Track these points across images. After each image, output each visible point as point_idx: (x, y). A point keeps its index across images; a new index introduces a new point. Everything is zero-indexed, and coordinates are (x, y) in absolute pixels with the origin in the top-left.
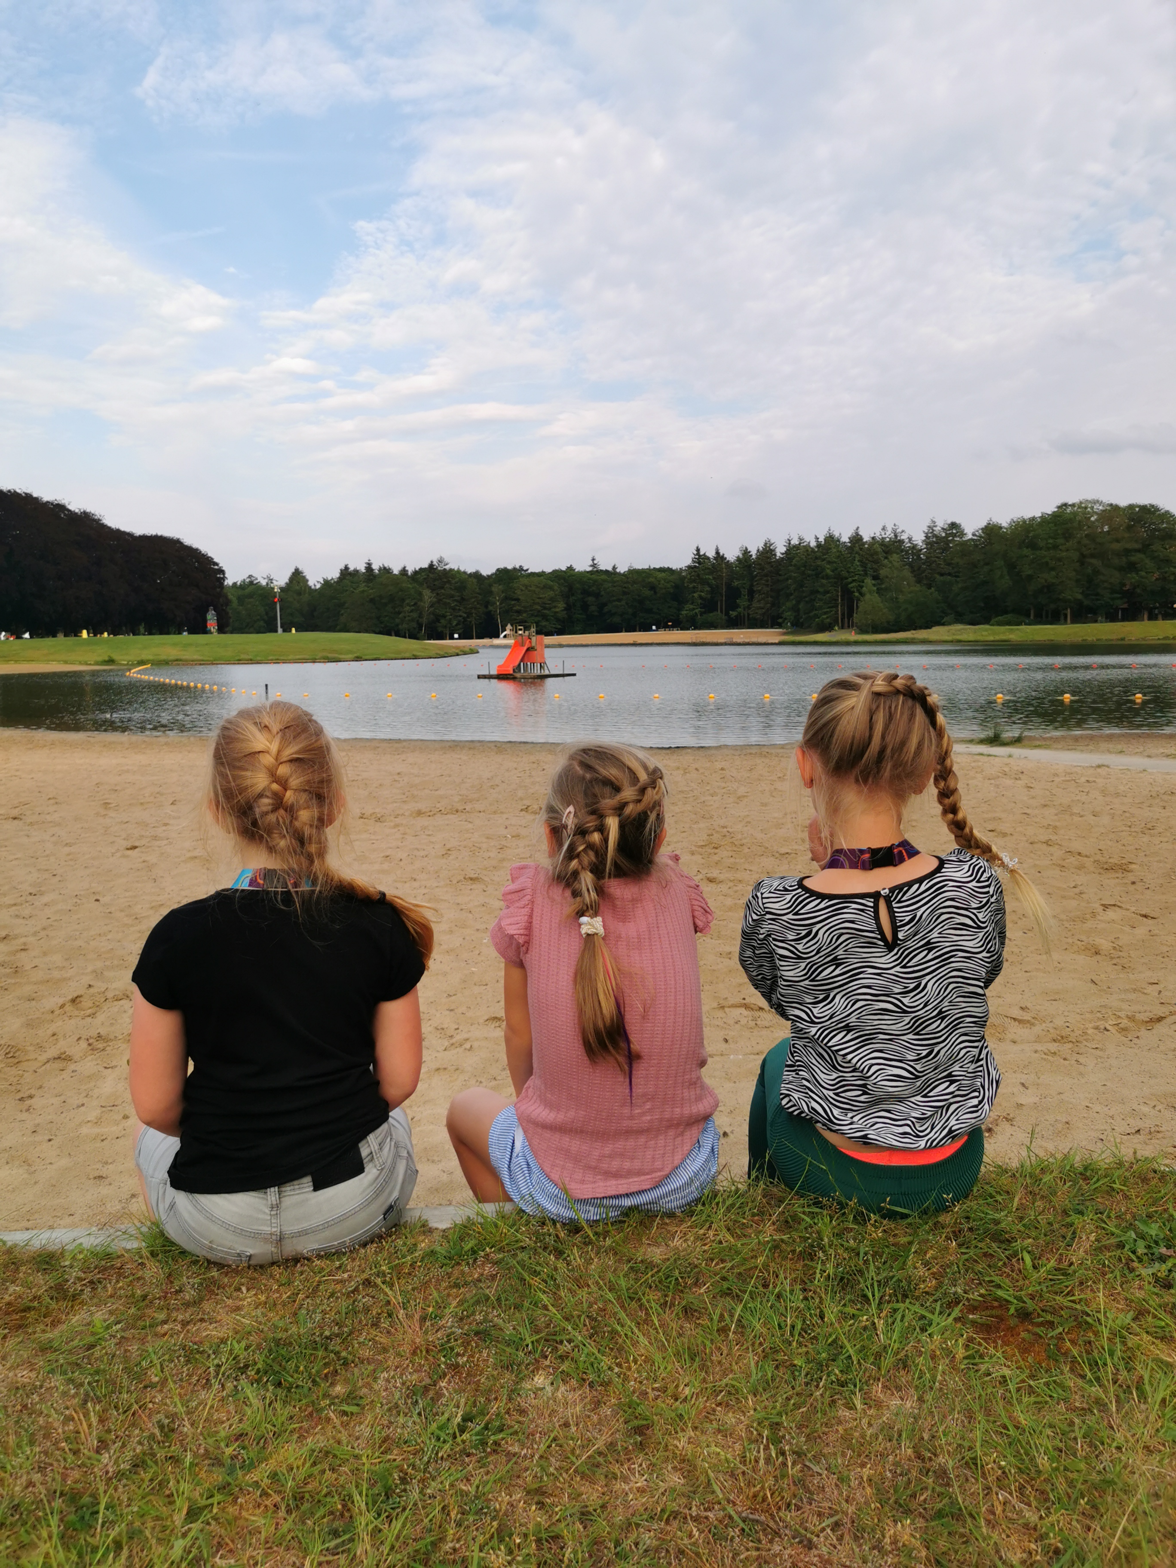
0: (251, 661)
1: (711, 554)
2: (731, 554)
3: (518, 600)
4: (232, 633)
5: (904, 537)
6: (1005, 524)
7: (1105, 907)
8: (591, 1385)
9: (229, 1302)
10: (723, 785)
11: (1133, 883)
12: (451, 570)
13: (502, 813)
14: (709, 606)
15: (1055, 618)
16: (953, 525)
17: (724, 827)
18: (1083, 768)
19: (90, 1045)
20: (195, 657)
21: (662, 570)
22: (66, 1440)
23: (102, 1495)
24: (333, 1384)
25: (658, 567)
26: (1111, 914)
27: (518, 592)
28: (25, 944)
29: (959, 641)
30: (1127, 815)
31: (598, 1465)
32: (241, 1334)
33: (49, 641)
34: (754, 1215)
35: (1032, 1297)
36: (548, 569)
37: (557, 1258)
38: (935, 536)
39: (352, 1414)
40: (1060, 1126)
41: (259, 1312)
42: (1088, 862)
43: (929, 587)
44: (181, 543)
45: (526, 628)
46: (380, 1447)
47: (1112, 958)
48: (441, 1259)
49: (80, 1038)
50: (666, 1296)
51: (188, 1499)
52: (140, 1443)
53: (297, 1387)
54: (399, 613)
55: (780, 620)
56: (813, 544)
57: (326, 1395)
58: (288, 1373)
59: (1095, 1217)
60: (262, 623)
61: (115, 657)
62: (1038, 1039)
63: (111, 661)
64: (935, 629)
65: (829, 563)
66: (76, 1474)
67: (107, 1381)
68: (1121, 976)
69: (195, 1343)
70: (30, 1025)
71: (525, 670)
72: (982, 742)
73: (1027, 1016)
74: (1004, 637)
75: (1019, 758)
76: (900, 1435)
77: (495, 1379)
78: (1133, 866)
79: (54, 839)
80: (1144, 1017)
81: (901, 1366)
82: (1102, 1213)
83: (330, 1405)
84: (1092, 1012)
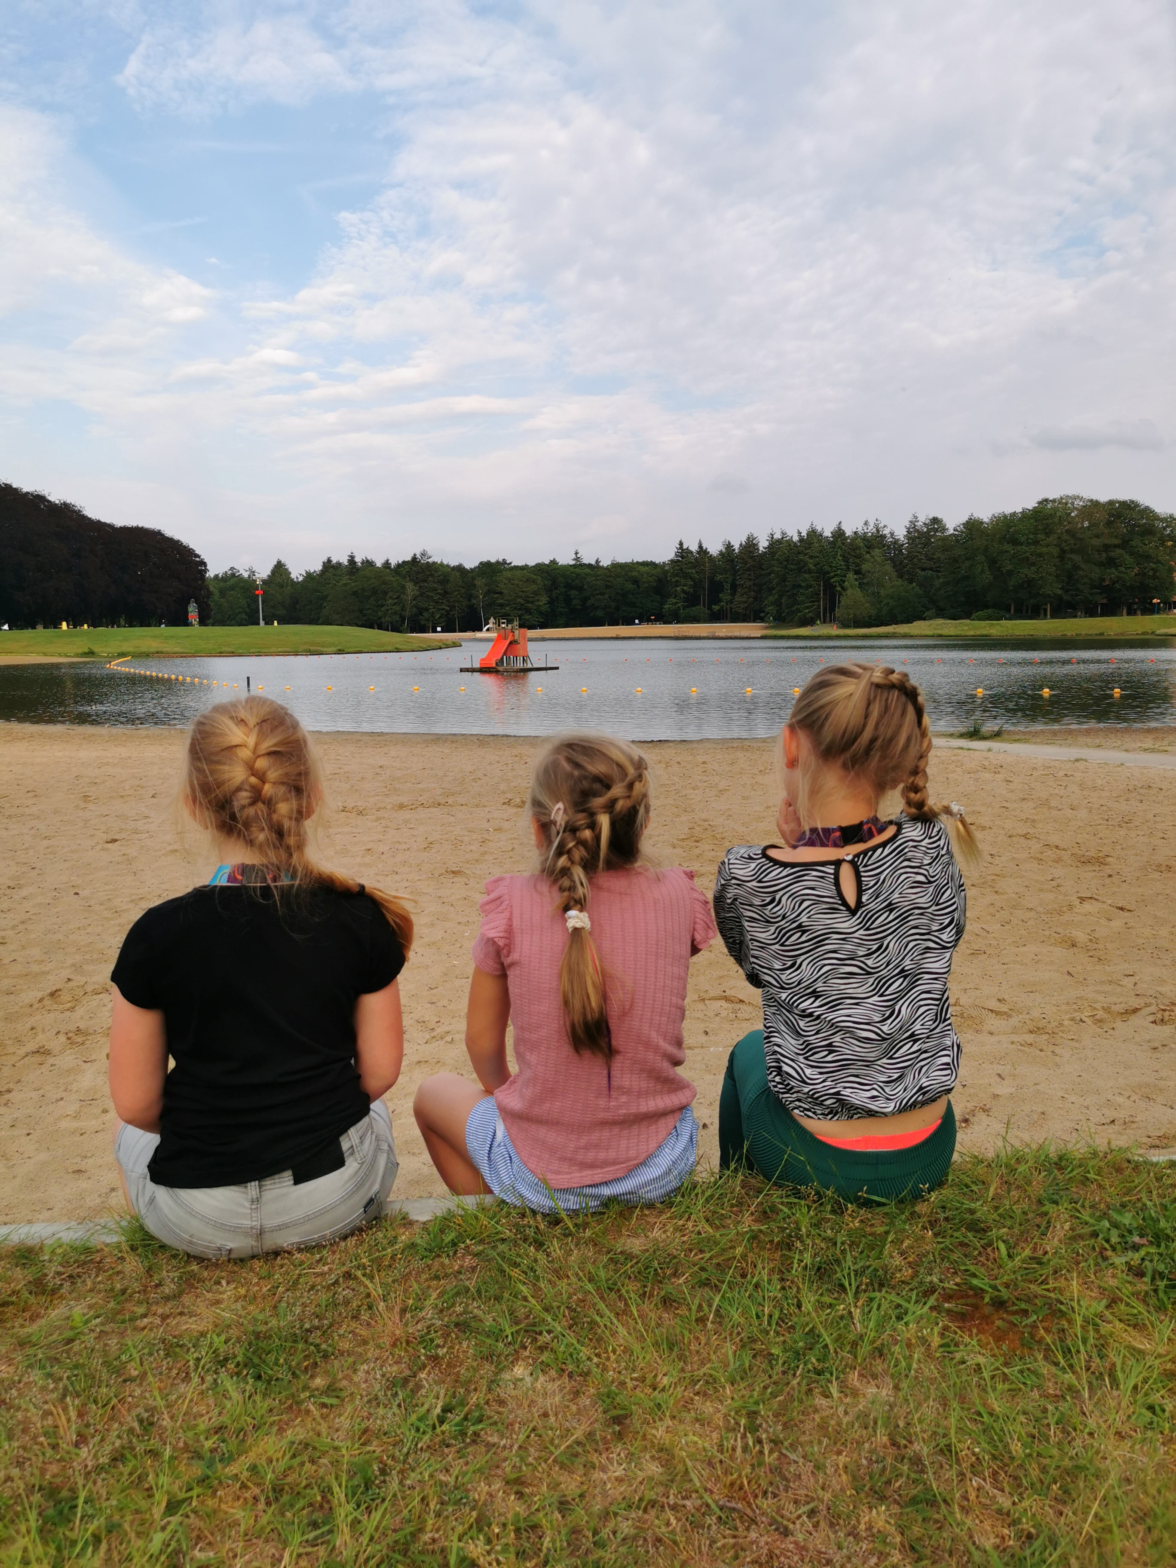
0: (233, 654)
1: (694, 548)
2: (714, 548)
3: (501, 593)
4: (213, 625)
5: (886, 532)
6: (986, 520)
7: (1082, 900)
8: (570, 1375)
9: (209, 1295)
10: (705, 778)
11: (1110, 876)
12: (434, 563)
13: (484, 806)
14: (692, 600)
15: (1035, 613)
16: (935, 520)
17: (705, 820)
18: (1062, 761)
19: (69, 1039)
20: (176, 649)
21: (645, 564)
22: (45, 1434)
23: (81, 1488)
24: (312, 1377)
25: (641, 560)
26: (1088, 907)
27: (501, 585)
29: (940, 636)
30: (1104, 808)
31: (576, 1455)
32: (220, 1327)
33: (28, 633)
34: (732, 1206)
35: (1007, 1286)
36: (532, 563)
37: (537, 1250)
38: (918, 531)
39: (332, 1406)
40: (1035, 1116)
41: (239, 1305)
42: (1066, 856)
43: (911, 581)
44: (162, 535)
45: (509, 622)
46: (360, 1439)
47: (1088, 950)
48: (422, 1252)
49: (59, 1032)
50: (645, 1286)
51: (168, 1493)
52: (119, 1437)
53: (277, 1379)
54: (382, 606)
55: (762, 615)
56: (796, 538)
57: (306, 1388)
58: (268, 1365)
59: (1070, 1207)
60: (244, 616)
61: (96, 649)
62: (1015, 1031)
63: (91, 653)
64: (915, 623)
65: (811, 557)
66: (54, 1469)
67: (86, 1376)
68: (1098, 967)
69: (175, 1337)
70: (8, 1018)
71: (508, 663)
72: (962, 736)
73: (1004, 1008)
74: (985, 632)
75: (999, 752)
76: (875, 1423)
77: (476, 1370)
78: (1110, 859)
79: (33, 832)
80: (1120, 1008)
81: (877, 1354)
82: (1076, 1203)
83: (309, 1398)
84: (1068, 1004)
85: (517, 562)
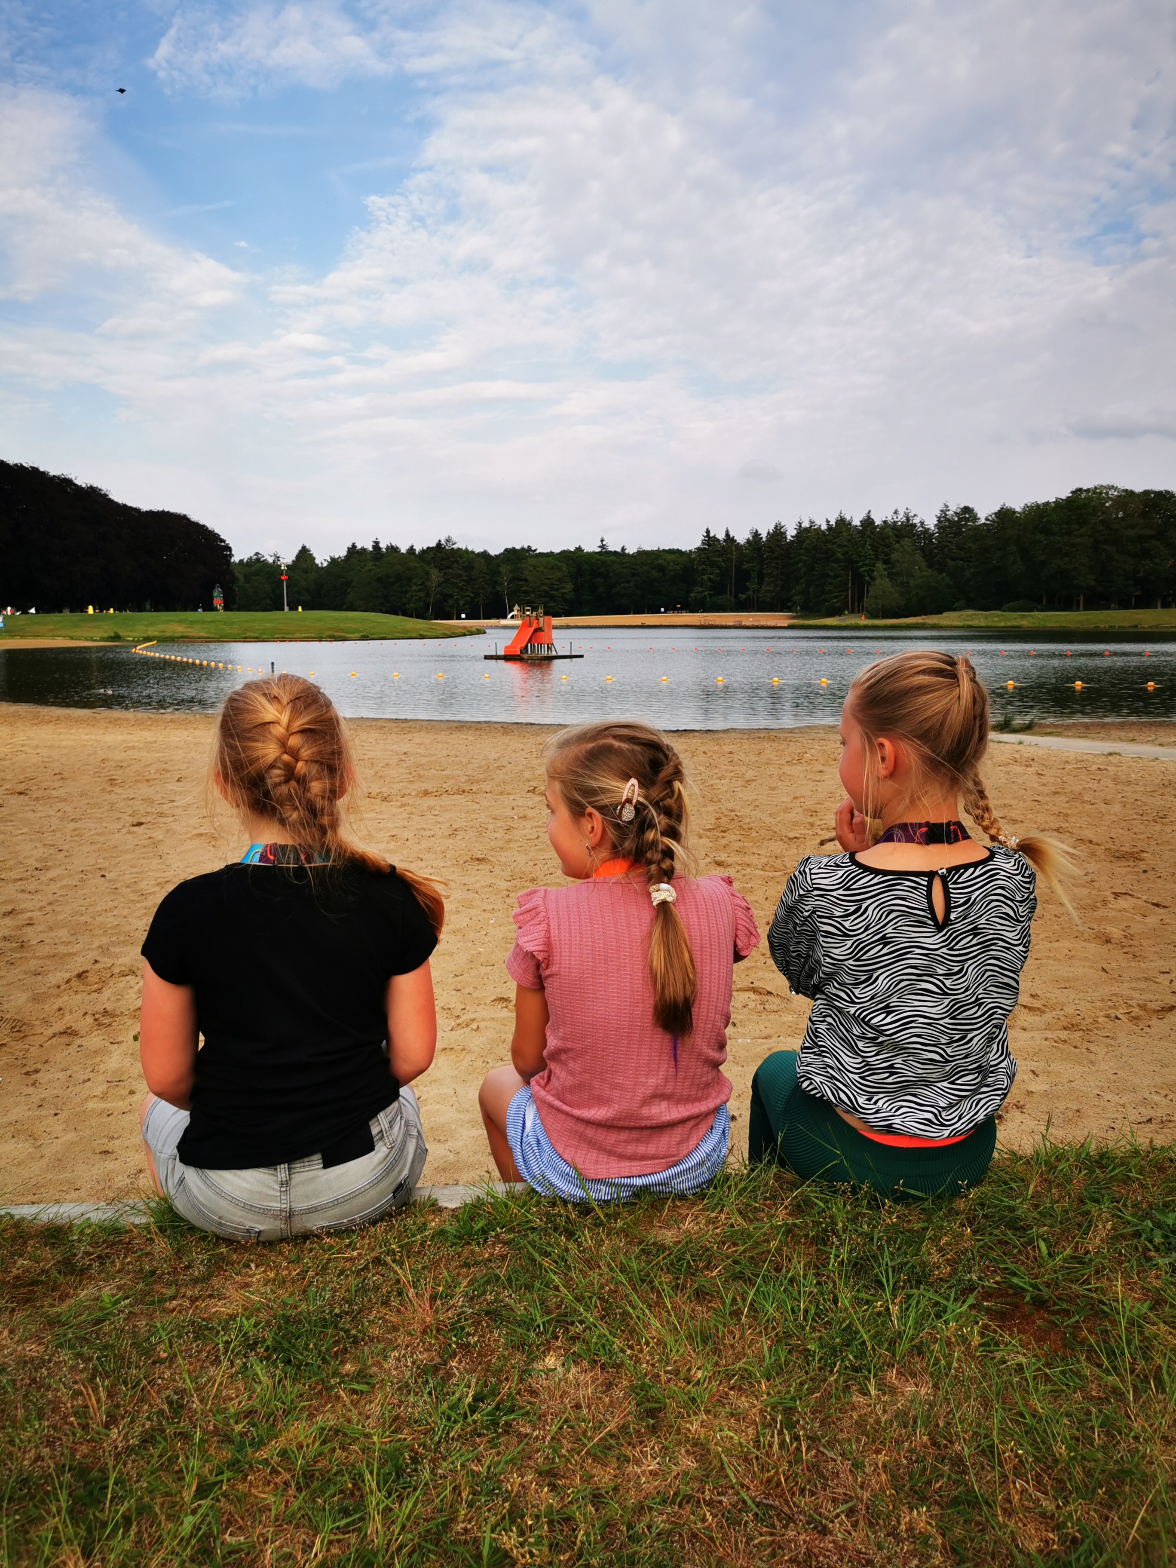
0: (257, 639)
1: (721, 536)
2: (742, 537)
3: (526, 580)
4: (238, 610)
5: (916, 521)
6: (1018, 509)
7: (1117, 895)
8: (603, 1367)
9: (238, 1278)
10: (731, 768)
11: (1145, 872)
12: (459, 549)
13: (509, 794)
14: (718, 588)
15: (1067, 605)
16: (967, 510)
17: (731, 811)
18: (1095, 755)
19: (96, 1020)
20: (202, 634)
21: (671, 552)
22: (75, 1414)
23: (111, 1470)
24: (343, 1363)
25: (667, 548)
26: (1122, 903)
27: (527, 573)
28: (31, 919)
29: (971, 627)
30: (1139, 803)
31: (610, 1448)
32: (250, 1310)
33: (54, 617)
34: (766, 1199)
35: (1048, 1285)
36: (557, 550)
37: (568, 1239)
38: (948, 520)
39: (362, 1392)
40: (1070, 1114)
41: (268, 1289)
42: (1100, 850)
43: (941, 571)
44: (188, 520)
45: (534, 609)
46: (390, 1426)
47: (1123, 947)
48: (451, 1239)
49: (86, 1014)
50: (678, 1278)
51: (198, 1475)
52: (148, 1418)
53: (307, 1364)
54: (407, 592)
55: (790, 604)
56: (824, 527)
57: (336, 1374)
58: (297, 1350)
59: (1111, 1206)
60: (268, 601)
61: (122, 633)
62: (1048, 1027)
63: (117, 637)
64: (945, 614)
65: (840, 546)
66: (84, 1449)
67: (115, 1356)
68: (1133, 964)
69: (204, 1320)
70: (36, 999)
71: (533, 651)
73: (1037, 1004)
74: (1016, 624)
75: (1030, 745)
76: (915, 1422)
77: (506, 1359)
78: (1145, 855)
79: (60, 814)
80: (1155, 1006)
81: (916, 1352)
82: (1118, 1202)
83: (340, 1384)
84: (1103, 1000)
85: (542, 549)
